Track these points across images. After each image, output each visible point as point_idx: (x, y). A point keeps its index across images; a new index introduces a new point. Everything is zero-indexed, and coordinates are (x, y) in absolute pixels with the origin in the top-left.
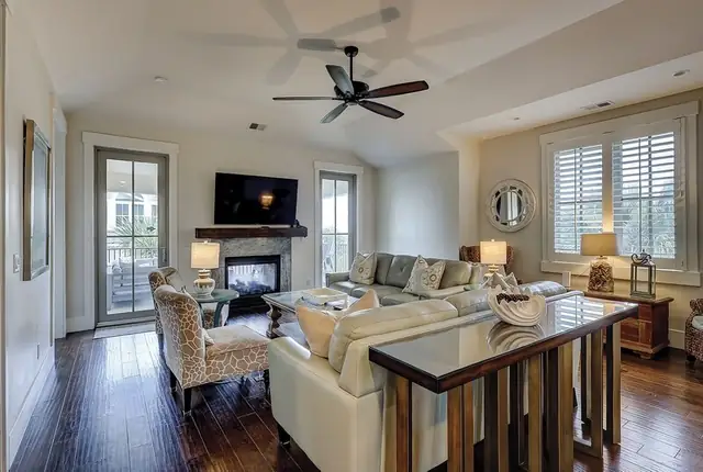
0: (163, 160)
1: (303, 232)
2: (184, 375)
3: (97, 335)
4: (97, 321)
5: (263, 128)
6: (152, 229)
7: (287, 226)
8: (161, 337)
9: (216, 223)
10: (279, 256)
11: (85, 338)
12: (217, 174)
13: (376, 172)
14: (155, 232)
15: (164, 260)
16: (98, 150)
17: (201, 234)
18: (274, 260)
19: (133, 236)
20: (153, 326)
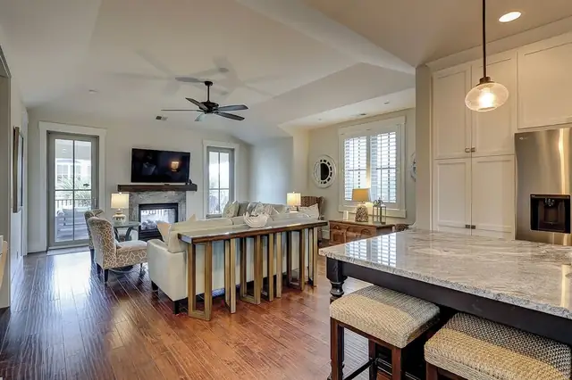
0: (95, 139)
1: (194, 188)
2: (104, 262)
3: (49, 253)
4: (48, 245)
5: (165, 119)
6: (87, 185)
7: (184, 184)
8: (92, 251)
9: (132, 181)
10: (177, 204)
11: (41, 255)
12: (133, 150)
13: (248, 148)
14: (90, 187)
15: (95, 204)
16: (49, 133)
17: (121, 188)
18: (173, 206)
19: (74, 190)
20: (88, 248)
